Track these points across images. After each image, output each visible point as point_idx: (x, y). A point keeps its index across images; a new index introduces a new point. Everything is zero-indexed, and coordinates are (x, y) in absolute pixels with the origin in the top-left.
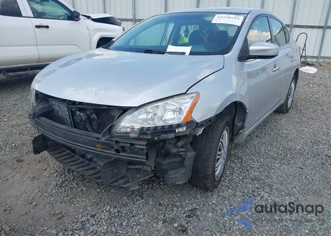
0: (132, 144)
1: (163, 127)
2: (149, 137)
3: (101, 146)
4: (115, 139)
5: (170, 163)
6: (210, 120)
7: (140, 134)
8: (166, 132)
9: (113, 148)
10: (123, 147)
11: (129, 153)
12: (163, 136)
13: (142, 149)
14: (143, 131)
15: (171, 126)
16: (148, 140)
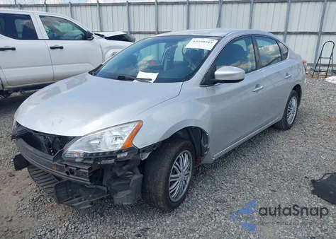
0: (78, 168)
1: (104, 153)
2: (91, 162)
3: (56, 168)
4: (65, 163)
5: (119, 185)
6: (154, 145)
7: (85, 159)
8: (107, 158)
9: (64, 170)
10: (71, 170)
11: (77, 176)
12: (104, 162)
13: (85, 173)
14: (87, 157)
15: (112, 152)
16: (91, 165)
